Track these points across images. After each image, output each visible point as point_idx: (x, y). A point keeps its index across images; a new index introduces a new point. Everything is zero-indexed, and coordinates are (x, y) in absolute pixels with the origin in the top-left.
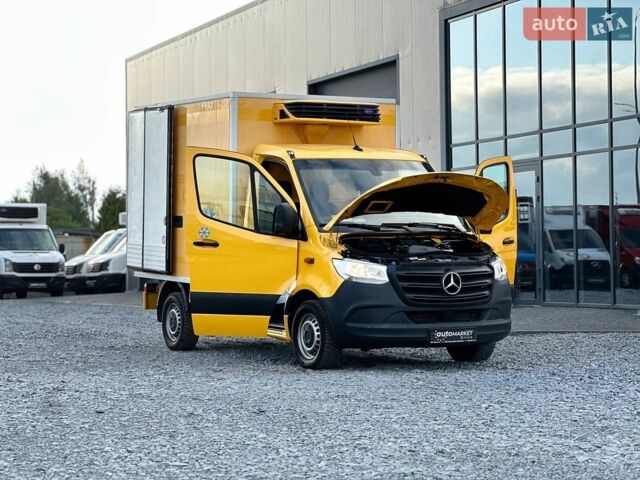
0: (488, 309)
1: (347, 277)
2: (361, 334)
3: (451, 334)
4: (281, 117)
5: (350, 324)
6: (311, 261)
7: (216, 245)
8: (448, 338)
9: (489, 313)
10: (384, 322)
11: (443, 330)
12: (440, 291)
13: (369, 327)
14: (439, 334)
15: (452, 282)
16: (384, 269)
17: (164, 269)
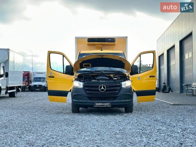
0: (118, 97)
3: (101, 104)
7: (54, 77)
8: (100, 105)
9: (118, 98)
10: (80, 100)
11: (99, 103)
12: (98, 91)
14: (97, 104)
15: (102, 88)
16: (82, 84)
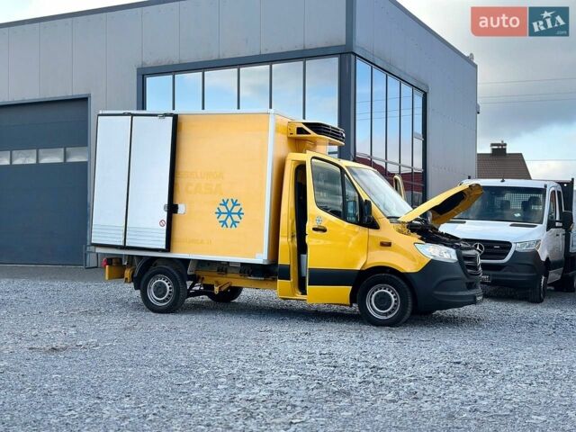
1: (432, 257)
2: (447, 300)
4: (298, 133)
5: (436, 292)
6: (389, 244)
7: (324, 230)
13: (451, 294)
16: (453, 251)
17: (164, 247)
